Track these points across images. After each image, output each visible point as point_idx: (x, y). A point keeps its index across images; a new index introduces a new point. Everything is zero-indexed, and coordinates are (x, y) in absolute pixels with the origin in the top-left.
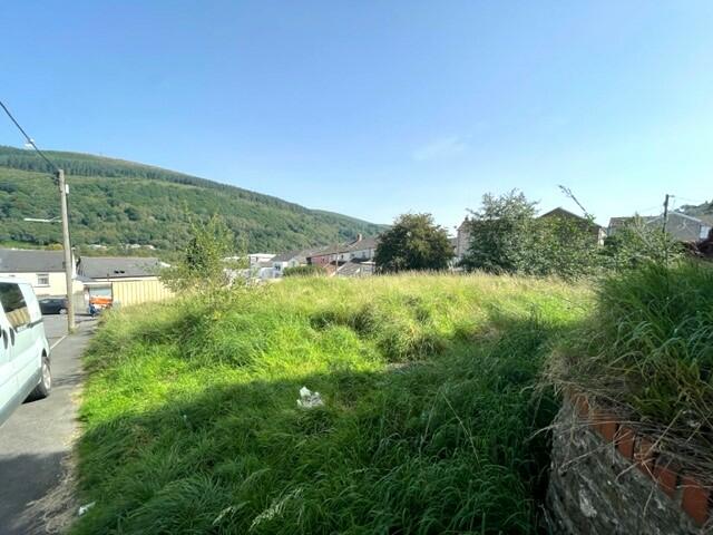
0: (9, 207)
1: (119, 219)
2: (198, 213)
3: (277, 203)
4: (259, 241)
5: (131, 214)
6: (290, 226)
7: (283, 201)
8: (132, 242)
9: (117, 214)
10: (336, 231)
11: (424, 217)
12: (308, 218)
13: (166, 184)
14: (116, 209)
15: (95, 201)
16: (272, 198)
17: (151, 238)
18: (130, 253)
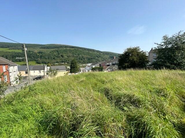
0: (41, 56)
1: (60, 57)
2: (76, 55)
3: (93, 50)
4: (89, 61)
5: (62, 56)
6: (97, 56)
7: (95, 50)
8: (63, 62)
9: (60, 56)
10: (109, 57)
11: (136, 48)
12: (101, 54)
13: (69, 49)
14: (59, 55)
15: (56, 54)
16: (92, 50)
17: (66, 61)
18: (62, 65)
